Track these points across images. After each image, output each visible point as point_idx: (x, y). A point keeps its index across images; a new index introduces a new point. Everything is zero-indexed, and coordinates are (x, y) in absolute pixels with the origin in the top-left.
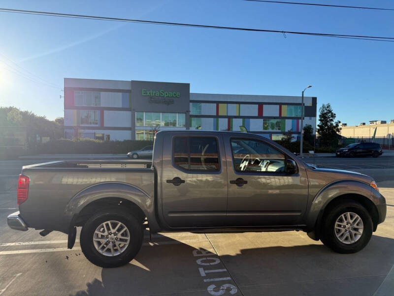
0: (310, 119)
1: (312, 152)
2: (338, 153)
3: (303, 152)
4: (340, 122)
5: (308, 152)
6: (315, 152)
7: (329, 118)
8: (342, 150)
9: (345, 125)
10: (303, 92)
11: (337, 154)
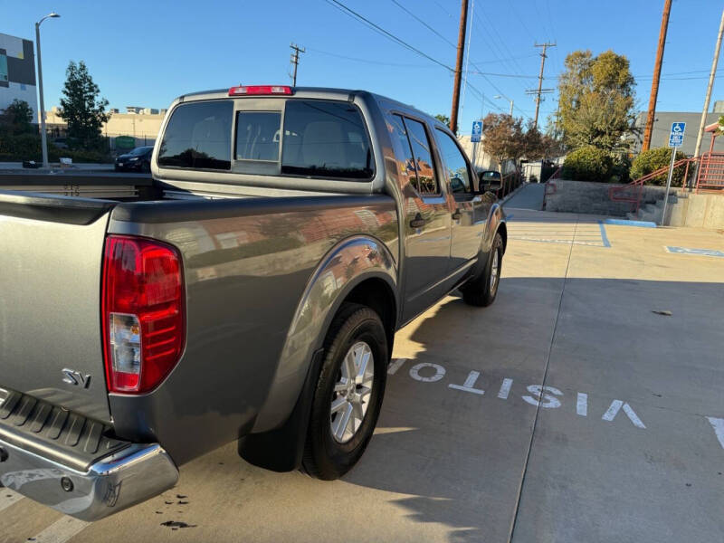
0: (23, 88)
1: (67, 161)
2: (121, 164)
3: (49, 161)
4: (107, 103)
5: (59, 161)
6: (73, 162)
7: (86, 92)
8: (127, 159)
9: (117, 111)
10: (37, 25)
11: (117, 166)
